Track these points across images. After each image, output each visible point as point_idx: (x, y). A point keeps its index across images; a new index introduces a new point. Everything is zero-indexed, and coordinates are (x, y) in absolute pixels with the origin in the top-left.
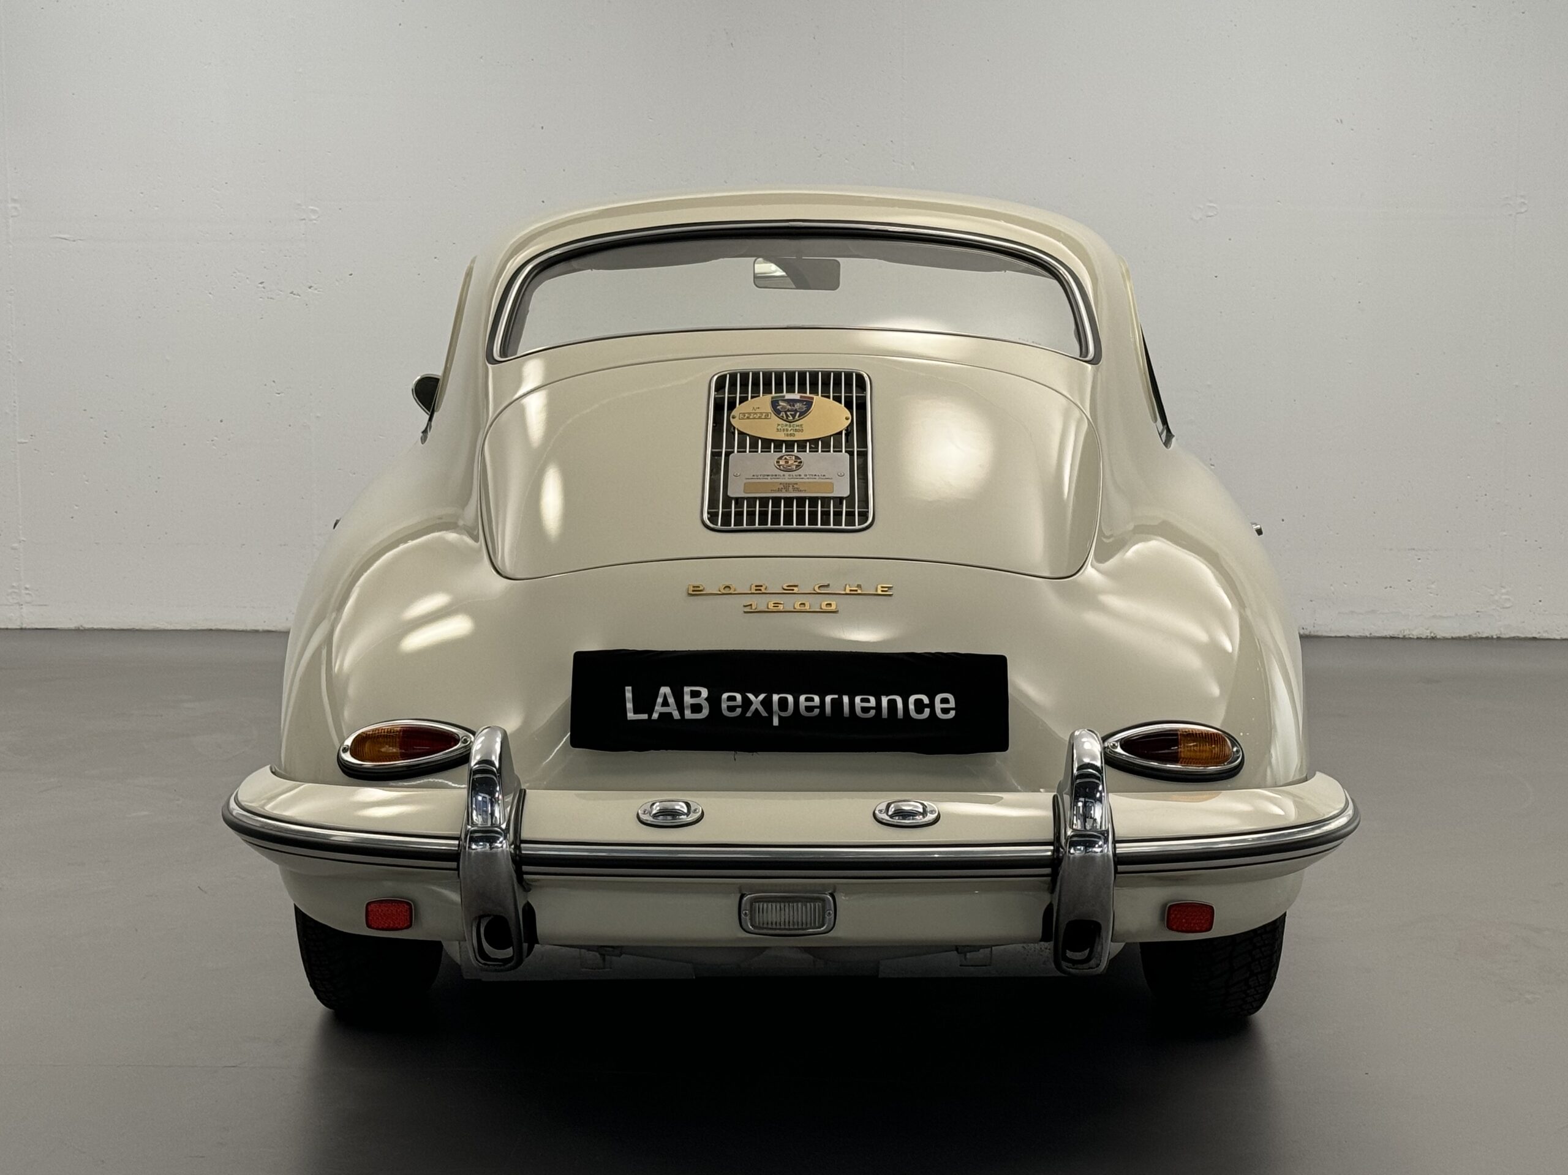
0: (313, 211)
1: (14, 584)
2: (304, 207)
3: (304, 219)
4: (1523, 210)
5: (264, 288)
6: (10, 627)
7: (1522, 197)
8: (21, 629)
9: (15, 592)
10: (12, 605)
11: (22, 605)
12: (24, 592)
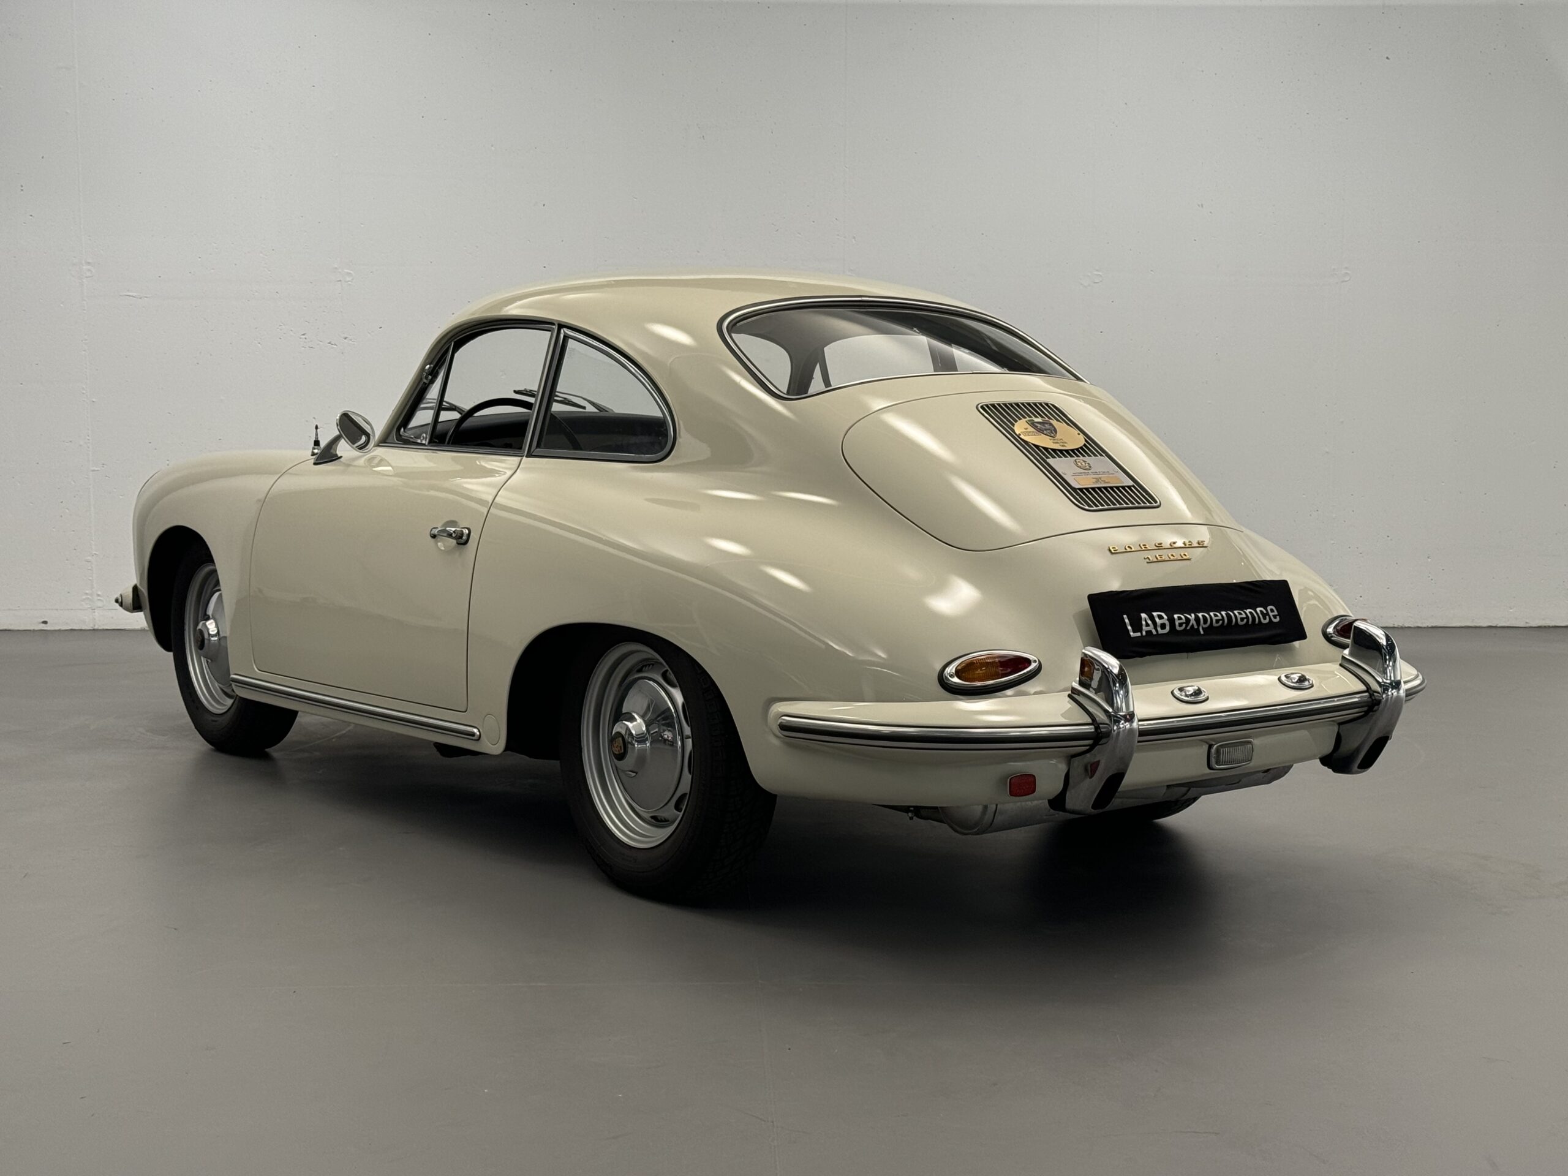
0: (349, 274)
1: (87, 592)
2: (340, 270)
3: (340, 281)
4: (1346, 279)
5: (306, 339)
6: (83, 628)
7: (1346, 268)
8: (94, 630)
9: (88, 598)
10: (86, 610)
11: (94, 609)
12: (96, 598)
